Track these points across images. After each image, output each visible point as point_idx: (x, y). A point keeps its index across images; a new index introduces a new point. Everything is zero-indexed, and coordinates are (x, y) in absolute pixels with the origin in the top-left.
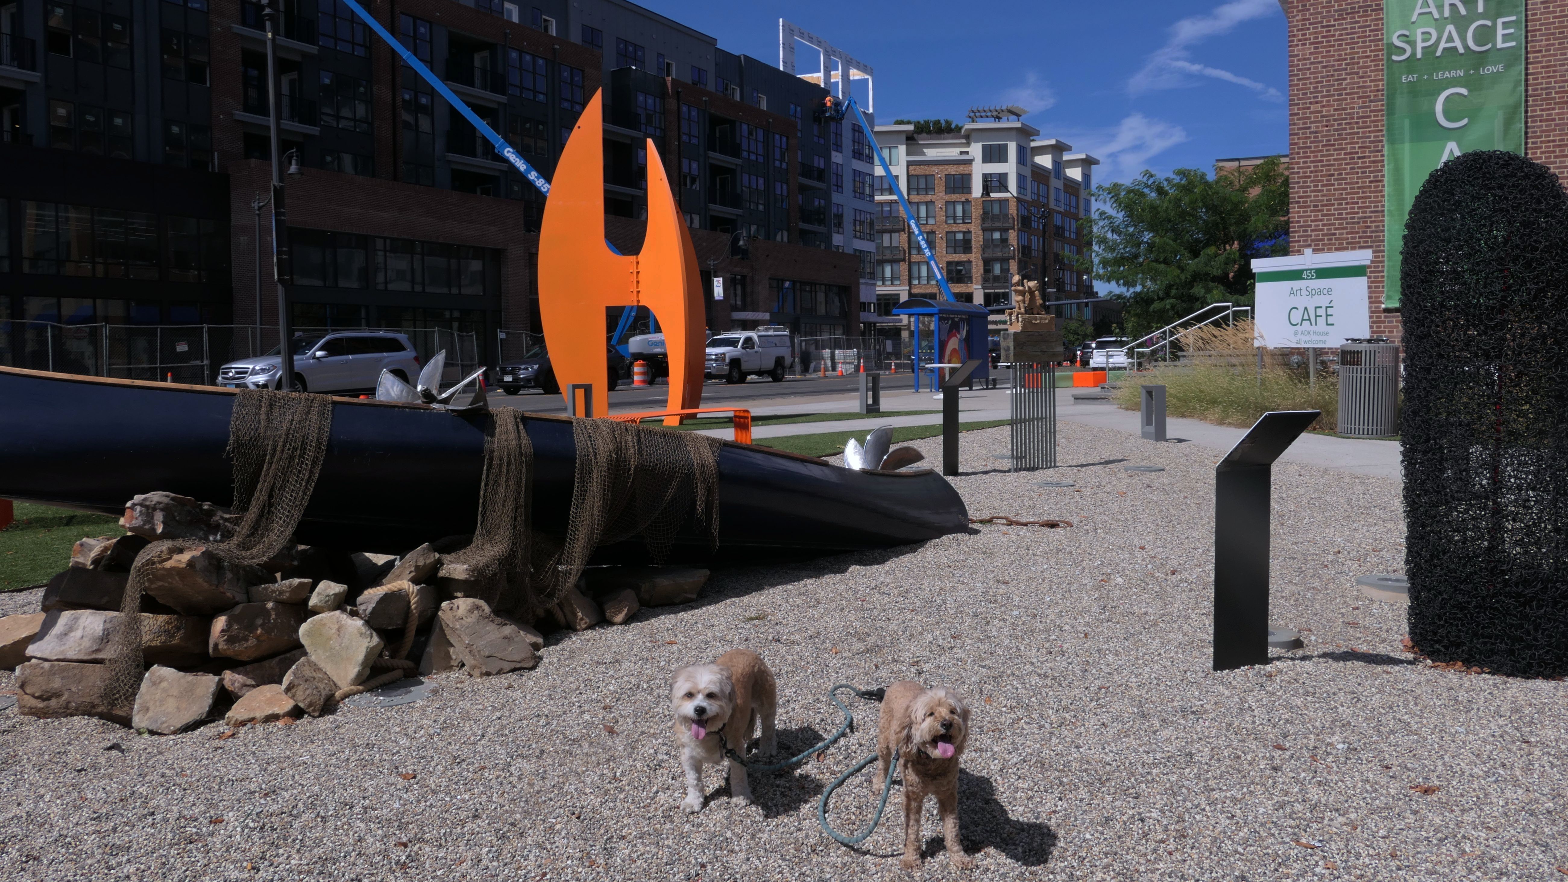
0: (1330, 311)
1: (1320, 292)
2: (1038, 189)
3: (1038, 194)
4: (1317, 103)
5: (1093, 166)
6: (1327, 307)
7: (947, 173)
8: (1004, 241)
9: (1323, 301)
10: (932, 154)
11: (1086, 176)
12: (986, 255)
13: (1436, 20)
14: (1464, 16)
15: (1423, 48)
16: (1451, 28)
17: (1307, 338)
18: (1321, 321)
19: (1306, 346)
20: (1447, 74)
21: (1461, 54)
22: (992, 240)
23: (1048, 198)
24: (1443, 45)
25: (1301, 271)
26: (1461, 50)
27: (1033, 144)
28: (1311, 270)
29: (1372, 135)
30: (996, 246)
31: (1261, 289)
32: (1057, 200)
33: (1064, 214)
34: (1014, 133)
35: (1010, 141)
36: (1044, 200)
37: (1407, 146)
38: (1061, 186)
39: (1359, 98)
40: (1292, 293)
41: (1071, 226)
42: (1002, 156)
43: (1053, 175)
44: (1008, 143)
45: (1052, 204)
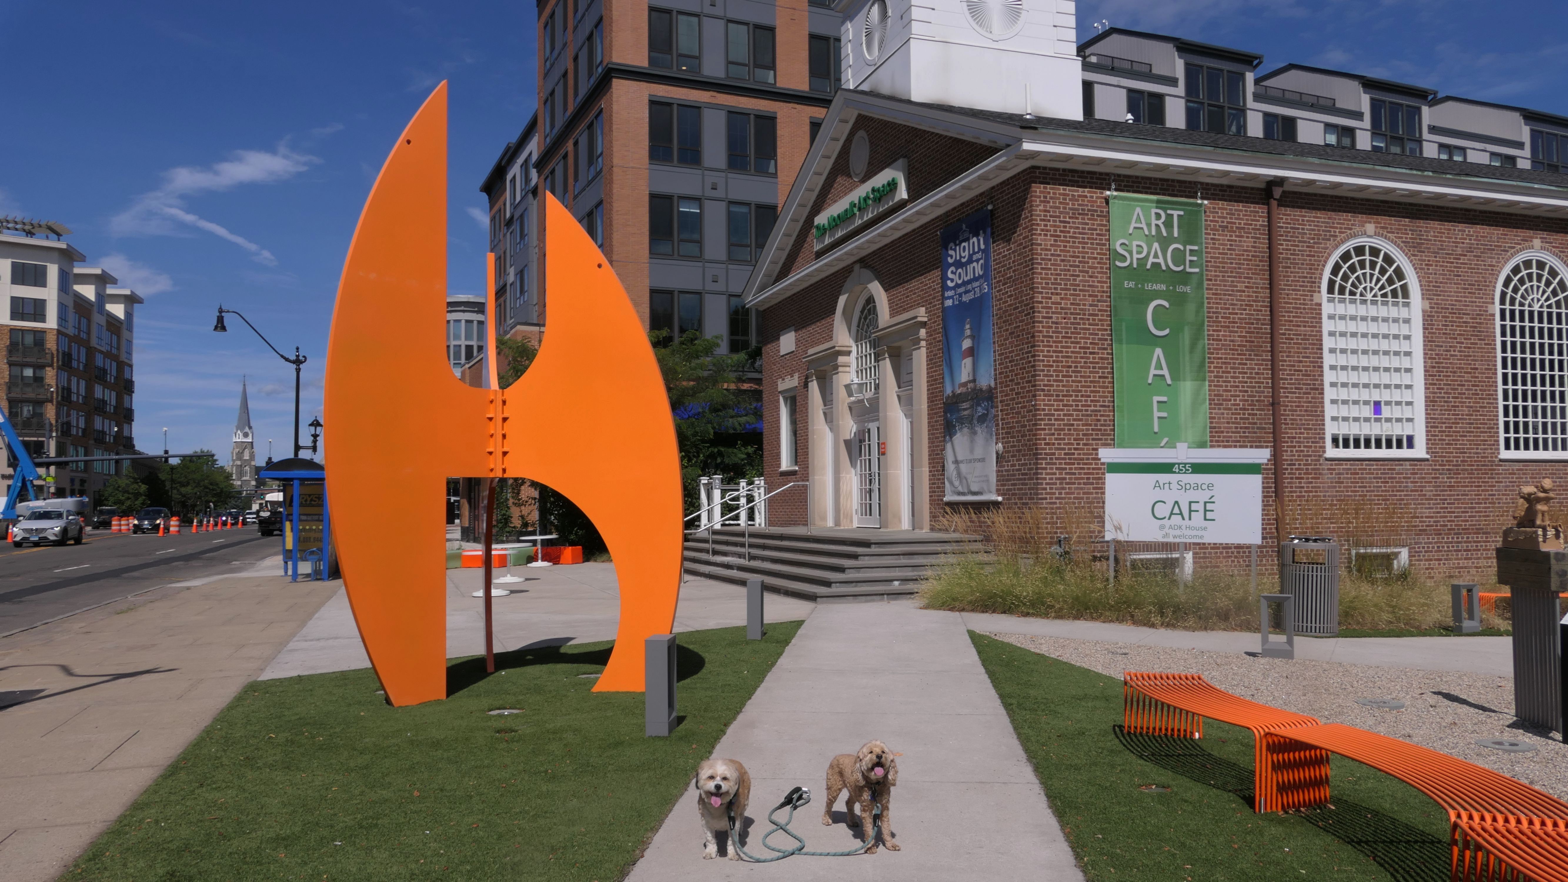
0: (1209, 506)
1: (1197, 487)
2: (79, 323)
3: (80, 329)
4: (1057, 294)
5: (135, 305)
6: (1205, 503)
8: (38, 380)
9: (1202, 496)
11: (129, 314)
12: (12, 395)
13: (1146, 236)
14: (1165, 237)
15: (1138, 259)
16: (1156, 245)
17: (1178, 532)
18: (1198, 517)
19: (1177, 540)
20: (1154, 287)
21: (1164, 271)
22: (23, 378)
23: (89, 334)
24: (1151, 260)
25: (1173, 465)
26: (1164, 268)
27: (77, 271)
28: (1186, 464)
29: (1100, 333)
30: (28, 385)
31: (1112, 480)
32: (99, 338)
33: (107, 355)
34: (56, 255)
35: (52, 262)
36: (86, 337)
37: (1124, 346)
38: (104, 323)
39: (1090, 296)
40: (1157, 485)
41: (112, 369)
42: (37, 278)
43: (95, 309)
44: (48, 264)
45: (94, 343)
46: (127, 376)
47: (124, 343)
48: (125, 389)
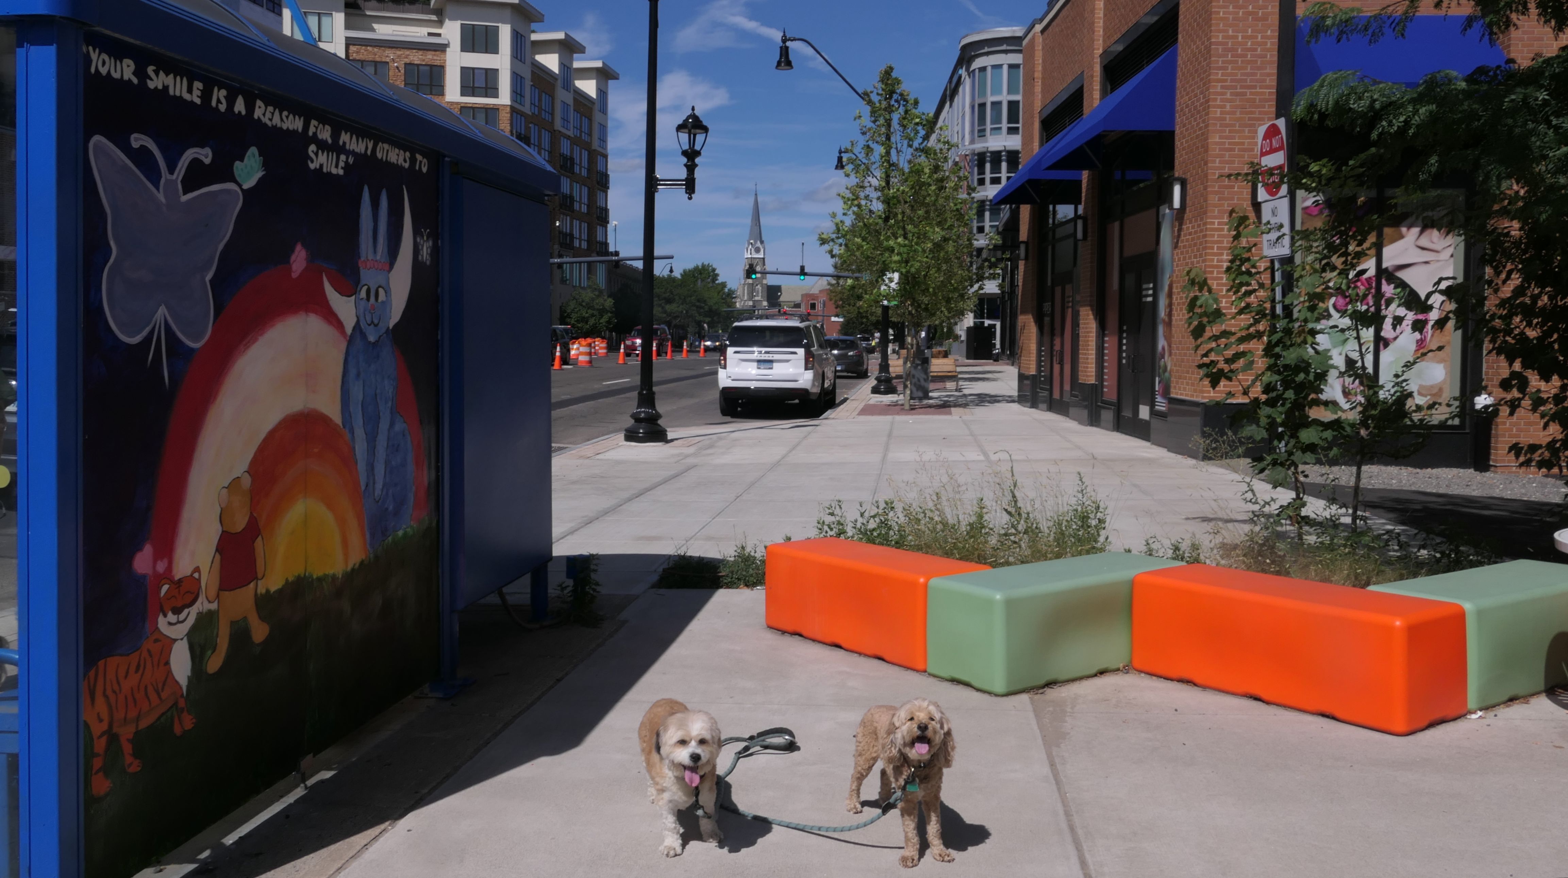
2: (540, 100)
3: (540, 108)
5: (610, 82)
7: (407, 61)
10: (384, 31)
11: (602, 92)
23: (552, 114)
27: (534, 37)
32: (565, 120)
33: (575, 141)
34: (508, 12)
35: (504, 22)
36: (548, 117)
38: (570, 101)
41: (582, 158)
42: (489, 45)
43: (559, 83)
44: (500, 25)
45: (558, 125)
46: (600, 167)
47: (596, 127)
48: (598, 183)
